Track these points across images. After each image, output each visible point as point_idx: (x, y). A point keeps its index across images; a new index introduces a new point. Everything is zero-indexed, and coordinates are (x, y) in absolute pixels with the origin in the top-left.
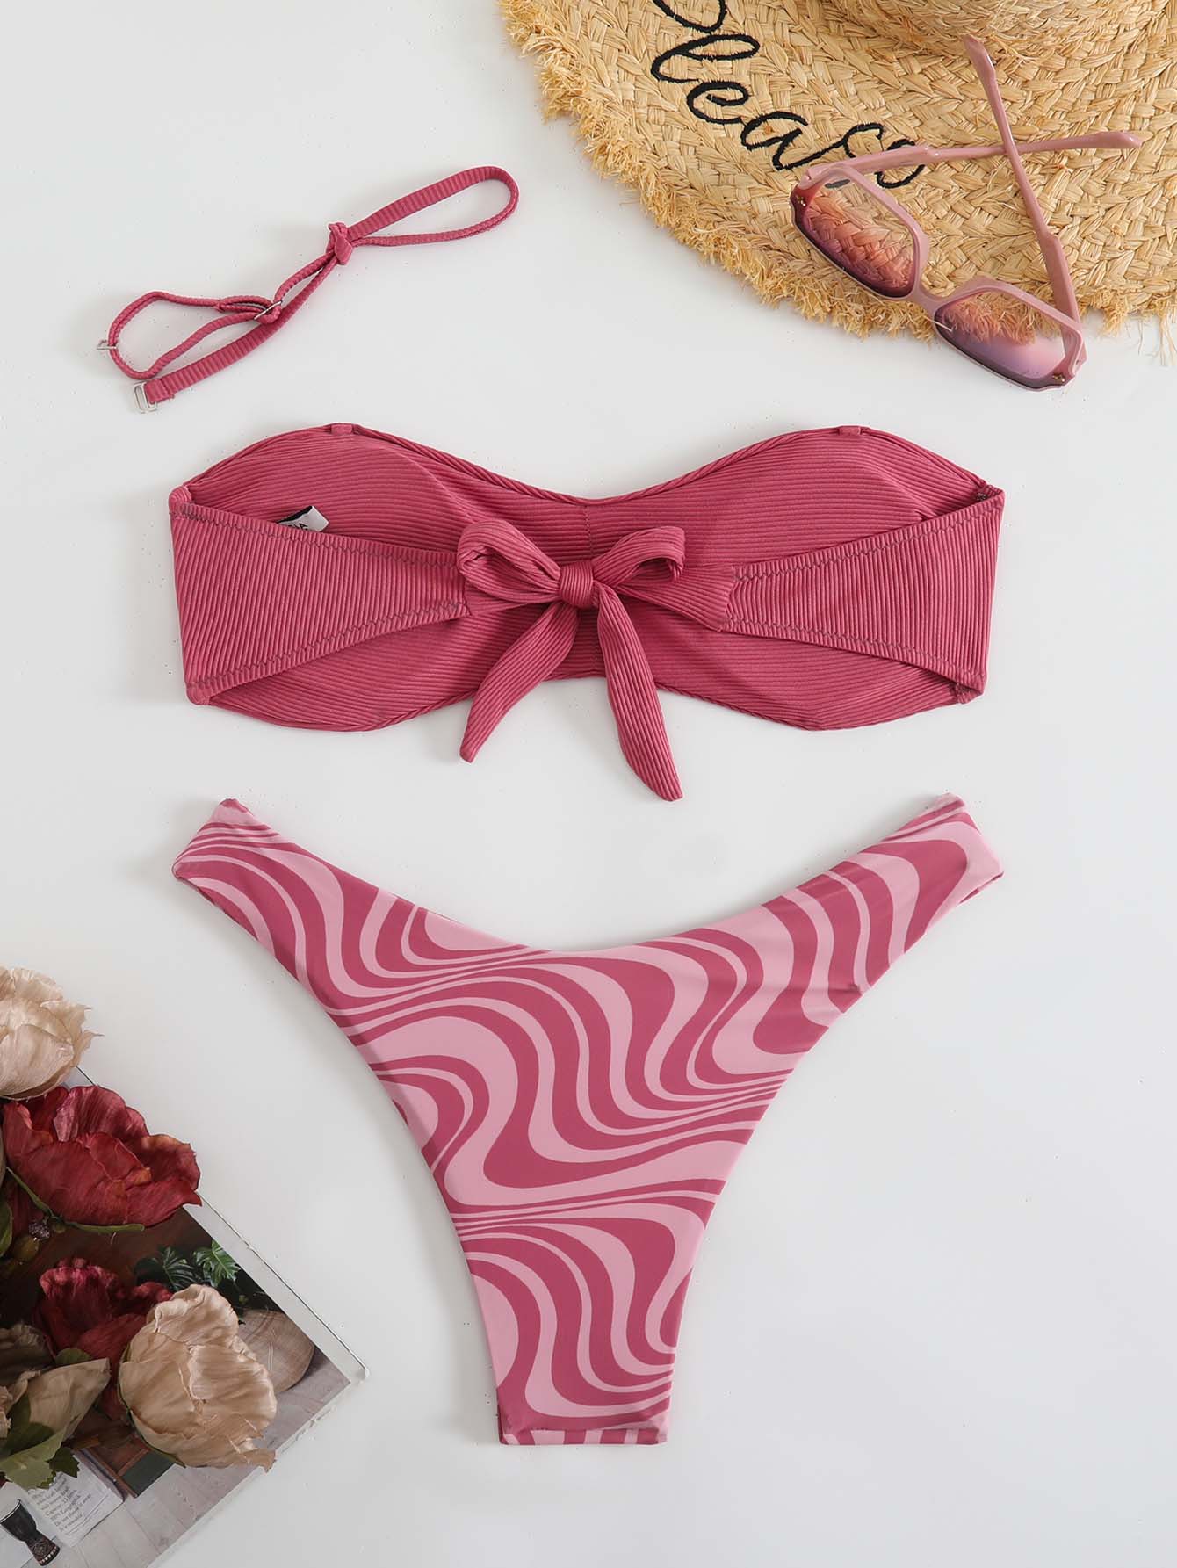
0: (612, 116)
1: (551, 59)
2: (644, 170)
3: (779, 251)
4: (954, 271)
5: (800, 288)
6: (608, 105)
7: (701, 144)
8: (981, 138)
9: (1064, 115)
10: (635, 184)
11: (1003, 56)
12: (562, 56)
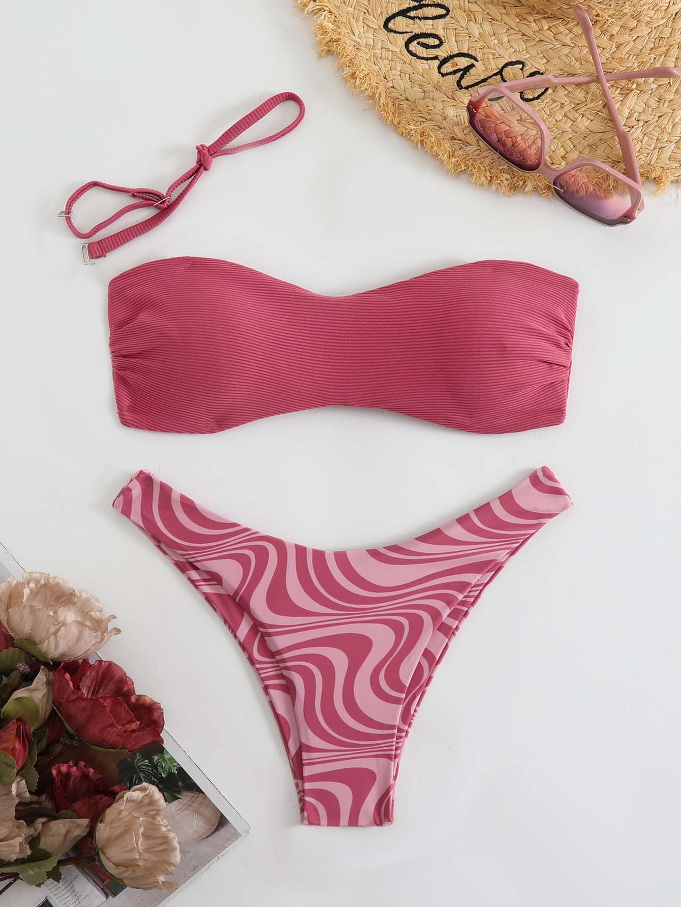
0: (359, 54)
1: (322, 17)
2: (378, 88)
3: (460, 140)
4: (565, 154)
5: (472, 164)
6: (357, 47)
7: (414, 73)
8: (584, 71)
9: (635, 57)
10: (372, 97)
11: (598, 18)
12: (329, 16)
